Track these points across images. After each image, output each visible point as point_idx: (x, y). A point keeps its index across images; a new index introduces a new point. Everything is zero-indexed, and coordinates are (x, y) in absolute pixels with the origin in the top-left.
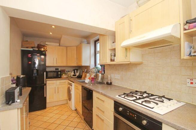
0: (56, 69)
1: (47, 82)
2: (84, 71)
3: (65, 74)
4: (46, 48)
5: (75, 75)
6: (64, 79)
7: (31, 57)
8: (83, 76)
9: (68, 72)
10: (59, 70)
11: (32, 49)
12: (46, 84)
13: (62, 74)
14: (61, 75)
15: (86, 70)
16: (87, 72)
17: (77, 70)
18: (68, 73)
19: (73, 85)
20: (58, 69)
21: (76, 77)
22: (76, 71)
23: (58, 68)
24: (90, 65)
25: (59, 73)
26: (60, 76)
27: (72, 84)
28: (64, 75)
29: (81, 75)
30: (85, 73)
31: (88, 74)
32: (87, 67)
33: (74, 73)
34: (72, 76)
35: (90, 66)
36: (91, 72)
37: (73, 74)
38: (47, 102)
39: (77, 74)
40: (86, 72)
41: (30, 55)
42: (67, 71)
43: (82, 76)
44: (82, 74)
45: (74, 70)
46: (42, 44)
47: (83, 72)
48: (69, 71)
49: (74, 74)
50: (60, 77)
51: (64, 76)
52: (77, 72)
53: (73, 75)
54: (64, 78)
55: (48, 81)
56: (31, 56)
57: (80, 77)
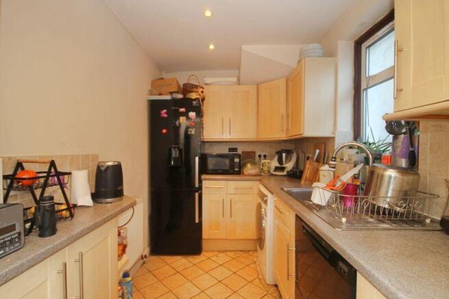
0: (231, 150)
1: (204, 182)
2: (310, 156)
3: (254, 163)
4: (202, 92)
5: (283, 169)
6: (249, 177)
7: (166, 116)
8: (307, 174)
9: (262, 157)
10: (240, 152)
11: (168, 97)
12: (200, 188)
13: (245, 165)
14: (241, 166)
15: (319, 153)
16: (322, 160)
17: (289, 152)
18: (263, 161)
19: (269, 202)
20: (235, 150)
21: (285, 173)
22: (284, 155)
23: (235, 147)
24: (334, 133)
25: (237, 160)
26: (240, 168)
27: (266, 196)
28: (249, 165)
29: (301, 167)
30: (316, 164)
31: (326, 167)
32: (323, 143)
33: (280, 161)
34: (272, 171)
35: (334, 138)
36: (338, 160)
37: (275, 163)
38: (204, 237)
39: (289, 166)
40: (318, 160)
41: (165, 111)
42: (260, 156)
43: (302, 172)
44: (304, 168)
45: (279, 153)
46: (193, 82)
47: (308, 158)
48: (265, 156)
49: (278, 165)
50: (239, 173)
51: (249, 169)
52: (288, 159)
53: (277, 169)
54: (249, 175)
55: (205, 180)
56: (166, 113)
57: (296, 175)
